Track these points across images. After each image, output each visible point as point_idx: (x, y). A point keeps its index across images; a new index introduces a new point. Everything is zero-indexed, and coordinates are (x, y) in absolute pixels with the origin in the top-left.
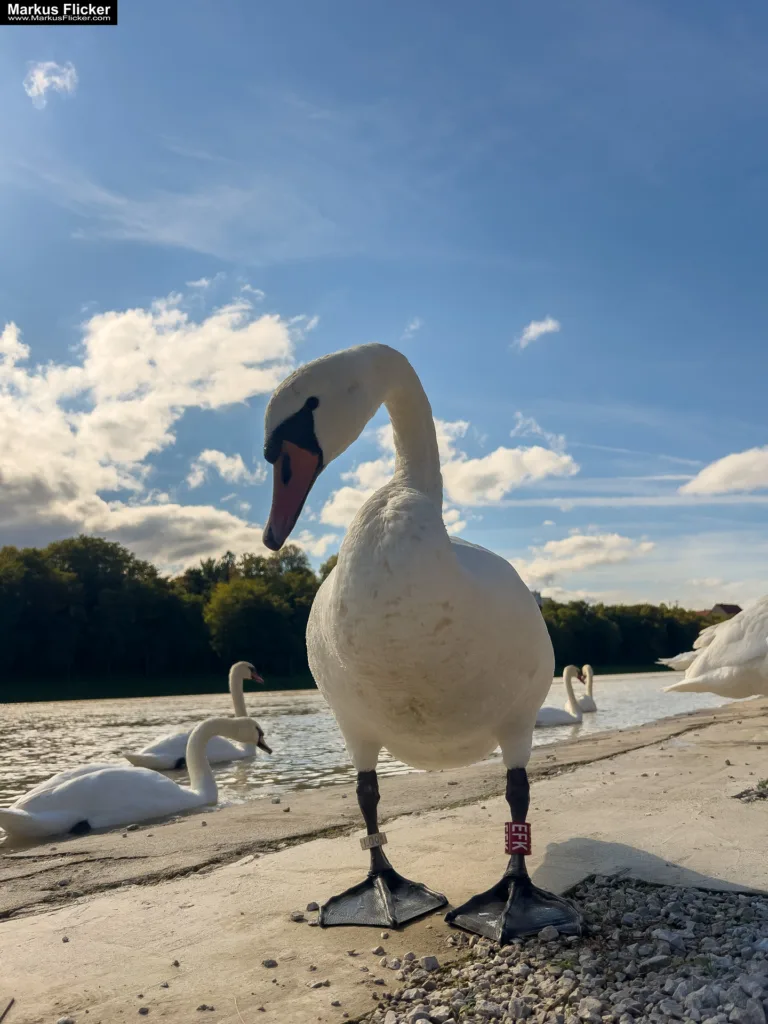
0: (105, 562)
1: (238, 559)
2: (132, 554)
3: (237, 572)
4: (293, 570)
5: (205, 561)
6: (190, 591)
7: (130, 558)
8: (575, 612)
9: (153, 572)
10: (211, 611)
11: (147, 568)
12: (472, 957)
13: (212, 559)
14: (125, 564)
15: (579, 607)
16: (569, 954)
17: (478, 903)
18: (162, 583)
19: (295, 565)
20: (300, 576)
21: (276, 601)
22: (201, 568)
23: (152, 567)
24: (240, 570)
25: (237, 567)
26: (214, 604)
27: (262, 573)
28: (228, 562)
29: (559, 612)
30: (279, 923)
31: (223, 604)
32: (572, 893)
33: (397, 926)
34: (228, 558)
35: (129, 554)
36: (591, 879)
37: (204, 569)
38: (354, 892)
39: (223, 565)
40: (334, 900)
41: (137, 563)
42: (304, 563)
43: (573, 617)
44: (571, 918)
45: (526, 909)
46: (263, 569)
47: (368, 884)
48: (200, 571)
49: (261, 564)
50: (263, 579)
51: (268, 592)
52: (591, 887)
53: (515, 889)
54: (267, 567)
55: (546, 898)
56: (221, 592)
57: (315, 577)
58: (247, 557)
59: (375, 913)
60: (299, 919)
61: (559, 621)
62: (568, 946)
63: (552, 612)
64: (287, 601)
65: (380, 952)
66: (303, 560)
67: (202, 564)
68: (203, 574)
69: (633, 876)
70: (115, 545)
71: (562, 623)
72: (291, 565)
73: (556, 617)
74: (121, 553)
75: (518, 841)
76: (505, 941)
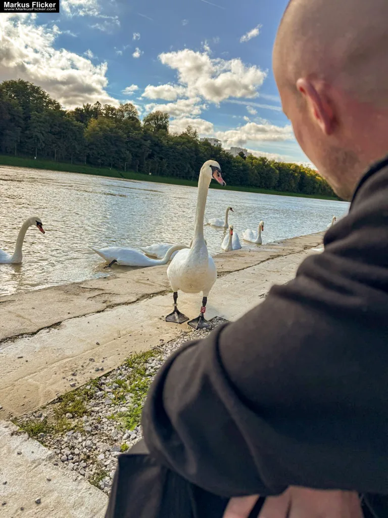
0: (34, 97)
1: (102, 107)
2: (48, 95)
3: (101, 114)
4: (130, 118)
5: (86, 105)
6: (77, 120)
7: (47, 97)
8: (261, 162)
9: (58, 106)
10: (88, 132)
11: (55, 104)
12: (191, 331)
13: (89, 104)
14: (44, 99)
15: (263, 160)
16: (207, 333)
17: (193, 321)
18: (63, 113)
19: (131, 115)
20: (133, 121)
21: (120, 132)
22: (84, 108)
23: (58, 103)
24: (103, 113)
25: (102, 111)
26: (89, 129)
27: (114, 116)
28: (97, 107)
29: (254, 161)
30: (156, 319)
31: (94, 130)
32: (211, 321)
33: (180, 323)
34: (97, 105)
35: (46, 94)
36: (216, 317)
37: (85, 110)
38: (171, 314)
39: (95, 108)
40: (168, 316)
41: (50, 100)
42: (135, 115)
43: (259, 165)
44: (209, 326)
45: (202, 323)
46: (114, 114)
47: (173, 313)
48: (83, 110)
49: (114, 112)
50: (114, 119)
51: (116, 128)
52: (215, 319)
53: (201, 319)
54: (116, 113)
55: (206, 321)
56: (93, 123)
57: (140, 123)
58: (107, 107)
59: (175, 320)
60: (161, 319)
61: (253, 166)
62: (207, 331)
63: (251, 160)
64: (126, 134)
65: (176, 328)
66: (135, 113)
67: (84, 106)
68: (84, 111)
69: (224, 318)
70: (39, 88)
71: (254, 167)
72: (129, 114)
73: (252, 163)
74: (42, 93)
75: (203, 310)
76: (197, 329)
